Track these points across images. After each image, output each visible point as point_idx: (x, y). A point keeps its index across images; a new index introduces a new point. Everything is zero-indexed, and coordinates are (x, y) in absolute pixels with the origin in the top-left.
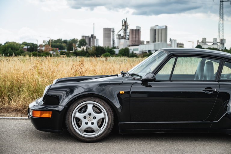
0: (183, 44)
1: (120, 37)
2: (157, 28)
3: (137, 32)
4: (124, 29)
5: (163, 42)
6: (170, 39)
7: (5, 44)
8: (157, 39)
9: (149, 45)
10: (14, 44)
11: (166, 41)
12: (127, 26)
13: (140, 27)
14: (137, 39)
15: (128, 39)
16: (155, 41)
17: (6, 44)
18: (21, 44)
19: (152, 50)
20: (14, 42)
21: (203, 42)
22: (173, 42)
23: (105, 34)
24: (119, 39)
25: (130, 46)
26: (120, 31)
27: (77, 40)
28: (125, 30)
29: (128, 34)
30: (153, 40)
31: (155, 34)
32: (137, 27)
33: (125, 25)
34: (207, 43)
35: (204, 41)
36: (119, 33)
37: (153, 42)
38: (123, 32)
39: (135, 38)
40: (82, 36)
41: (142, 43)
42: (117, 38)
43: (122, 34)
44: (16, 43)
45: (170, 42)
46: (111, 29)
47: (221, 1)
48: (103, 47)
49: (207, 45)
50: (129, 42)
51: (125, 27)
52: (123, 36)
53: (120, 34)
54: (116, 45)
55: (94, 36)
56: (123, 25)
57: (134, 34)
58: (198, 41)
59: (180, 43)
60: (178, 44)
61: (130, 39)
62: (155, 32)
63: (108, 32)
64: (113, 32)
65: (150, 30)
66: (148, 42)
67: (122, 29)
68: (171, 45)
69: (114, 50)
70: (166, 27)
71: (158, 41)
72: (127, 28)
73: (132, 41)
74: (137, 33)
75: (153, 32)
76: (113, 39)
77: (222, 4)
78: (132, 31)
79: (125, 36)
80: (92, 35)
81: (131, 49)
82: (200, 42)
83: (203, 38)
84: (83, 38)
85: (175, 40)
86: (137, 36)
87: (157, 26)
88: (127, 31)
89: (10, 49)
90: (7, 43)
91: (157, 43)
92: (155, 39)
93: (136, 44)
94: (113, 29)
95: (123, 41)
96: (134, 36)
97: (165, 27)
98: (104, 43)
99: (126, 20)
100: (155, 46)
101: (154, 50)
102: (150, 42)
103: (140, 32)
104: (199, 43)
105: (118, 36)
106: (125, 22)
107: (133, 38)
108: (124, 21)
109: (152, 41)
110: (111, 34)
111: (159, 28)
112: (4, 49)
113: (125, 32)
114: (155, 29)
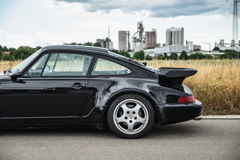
0: (200, 47)
1: (135, 40)
2: (173, 30)
3: (153, 34)
4: (139, 32)
5: (179, 44)
6: (187, 41)
7: (18, 49)
8: (173, 42)
9: (165, 48)
10: (27, 49)
11: (182, 43)
12: (143, 28)
13: (156, 30)
14: (153, 42)
15: (144, 42)
16: (171, 44)
17: (20, 49)
18: (35, 49)
19: (168, 53)
20: (28, 47)
21: (220, 44)
22: (190, 44)
23: (120, 37)
24: (135, 42)
25: (145, 49)
26: (135, 34)
27: (92, 43)
28: (141, 33)
29: (144, 37)
30: (169, 42)
31: (171, 37)
32: (152, 29)
33: (141, 27)
34: (225, 45)
35: (222, 43)
36: (134, 36)
37: (170, 45)
38: (139, 35)
39: (151, 40)
40: (97, 40)
41: (158, 46)
42: (132, 41)
43: (138, 37)
44: (29, 47)
45: (186, 44)
46: (126, 32)
47: (234, 2)
48: (118, 50)
49: (225, 46)
50: (144, 45)
51: (141, 30)
52: (139, 39)
53: (136, 37)
54: (132, 48)
55: (109, 40)
56: (138, 28)
57: (150, 36)
58: (216, 43)
59: (197, 45)
60: (194, 46)
61: (146, 42)
62: (171, 34)
63: (123, 35)
64: (128, 35)
65: (166, 32)
66: (164, 45)
67: (137, 32)
68: (187, 47)
69: (128, 53)
70: (183, 29)
71: (175, 44)
72: (143, 30)
73: (148, 44)
74: (153, 36)
75: (169, 35)
76: (128, 42)
77: (235, 4)
78: (148, 33)
79: (140, 39)
80: (107, 39)
81: (146, 52)
82: (218, 44)
83: (221, 40)
84: (98, 42)
85: (192, 43)
86: (153, 39)
87: (173, 28)
88: (143, 34)
89: (22, 54)
90: (20, 47)
91: (173, 45)
92: (171, 41)
93: (152, 47)
94: (128, 32)
95: (138, 44)
96: (150, 39)
97: (181, 29)
98: (119, 47)
99: (141, 23)
100: (170, 48)
101: (170, 53)
102: (166, 45)
103: (156, 34)
104: (216, 45)
105: (133, 39)
106: (141, 25)
107: (148, 40)
108: (139, 23)
109: (168, 44)
110: (126, 37)
111: (175, 30)
112: (17, 54)
113: (140, 35)
114: (171, 31)
